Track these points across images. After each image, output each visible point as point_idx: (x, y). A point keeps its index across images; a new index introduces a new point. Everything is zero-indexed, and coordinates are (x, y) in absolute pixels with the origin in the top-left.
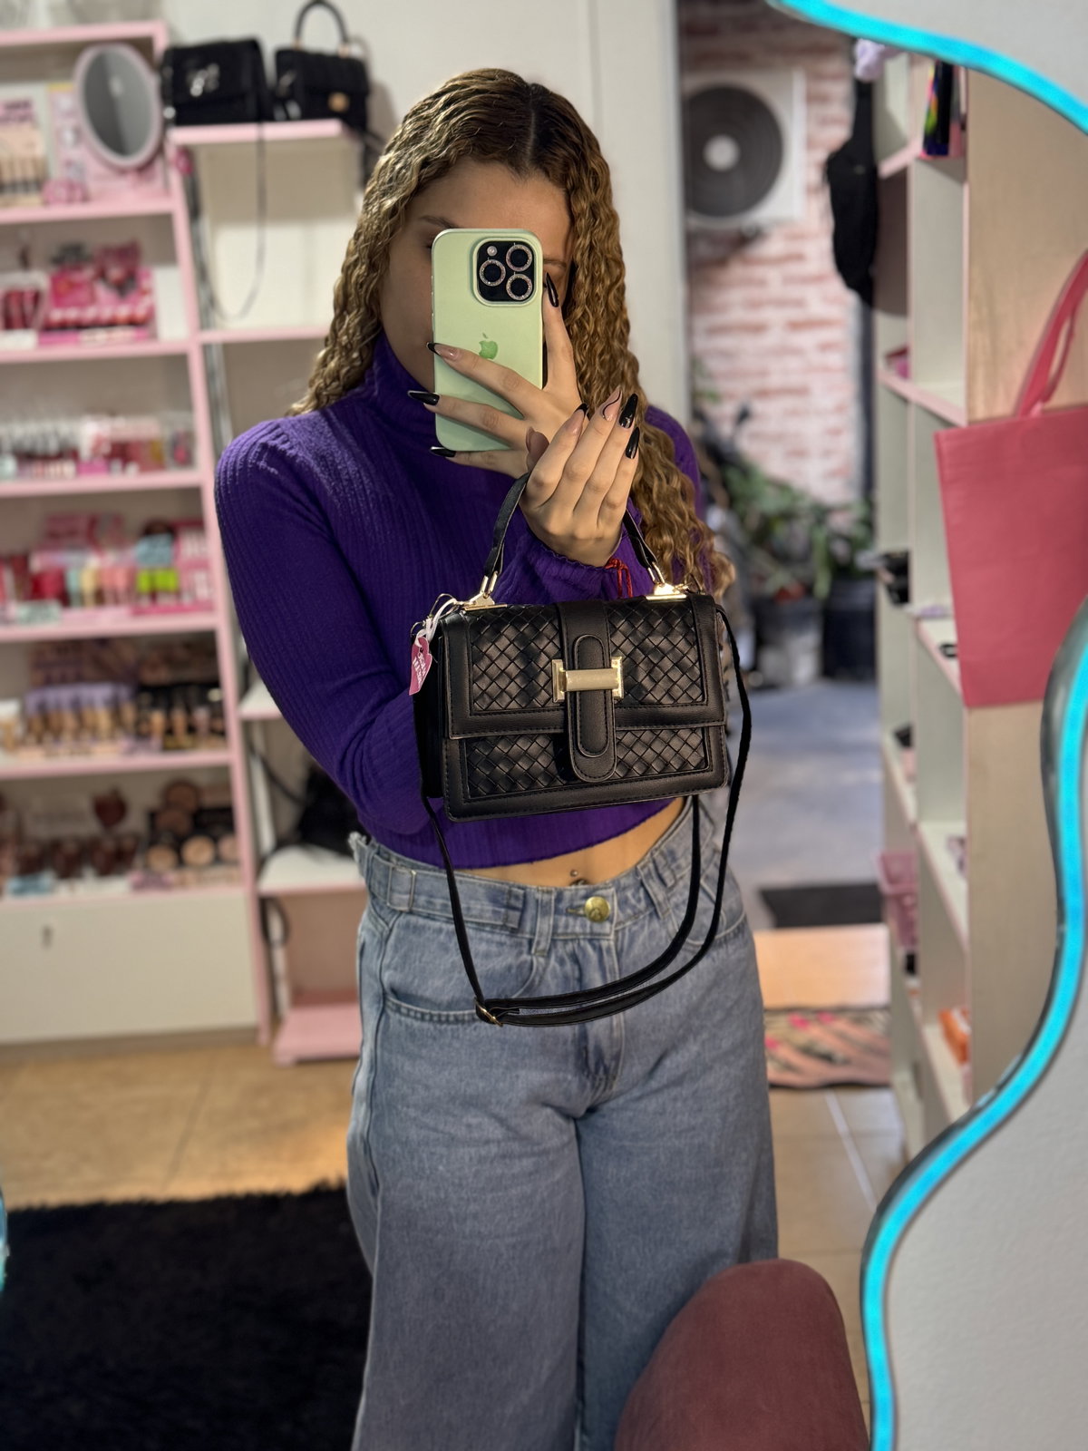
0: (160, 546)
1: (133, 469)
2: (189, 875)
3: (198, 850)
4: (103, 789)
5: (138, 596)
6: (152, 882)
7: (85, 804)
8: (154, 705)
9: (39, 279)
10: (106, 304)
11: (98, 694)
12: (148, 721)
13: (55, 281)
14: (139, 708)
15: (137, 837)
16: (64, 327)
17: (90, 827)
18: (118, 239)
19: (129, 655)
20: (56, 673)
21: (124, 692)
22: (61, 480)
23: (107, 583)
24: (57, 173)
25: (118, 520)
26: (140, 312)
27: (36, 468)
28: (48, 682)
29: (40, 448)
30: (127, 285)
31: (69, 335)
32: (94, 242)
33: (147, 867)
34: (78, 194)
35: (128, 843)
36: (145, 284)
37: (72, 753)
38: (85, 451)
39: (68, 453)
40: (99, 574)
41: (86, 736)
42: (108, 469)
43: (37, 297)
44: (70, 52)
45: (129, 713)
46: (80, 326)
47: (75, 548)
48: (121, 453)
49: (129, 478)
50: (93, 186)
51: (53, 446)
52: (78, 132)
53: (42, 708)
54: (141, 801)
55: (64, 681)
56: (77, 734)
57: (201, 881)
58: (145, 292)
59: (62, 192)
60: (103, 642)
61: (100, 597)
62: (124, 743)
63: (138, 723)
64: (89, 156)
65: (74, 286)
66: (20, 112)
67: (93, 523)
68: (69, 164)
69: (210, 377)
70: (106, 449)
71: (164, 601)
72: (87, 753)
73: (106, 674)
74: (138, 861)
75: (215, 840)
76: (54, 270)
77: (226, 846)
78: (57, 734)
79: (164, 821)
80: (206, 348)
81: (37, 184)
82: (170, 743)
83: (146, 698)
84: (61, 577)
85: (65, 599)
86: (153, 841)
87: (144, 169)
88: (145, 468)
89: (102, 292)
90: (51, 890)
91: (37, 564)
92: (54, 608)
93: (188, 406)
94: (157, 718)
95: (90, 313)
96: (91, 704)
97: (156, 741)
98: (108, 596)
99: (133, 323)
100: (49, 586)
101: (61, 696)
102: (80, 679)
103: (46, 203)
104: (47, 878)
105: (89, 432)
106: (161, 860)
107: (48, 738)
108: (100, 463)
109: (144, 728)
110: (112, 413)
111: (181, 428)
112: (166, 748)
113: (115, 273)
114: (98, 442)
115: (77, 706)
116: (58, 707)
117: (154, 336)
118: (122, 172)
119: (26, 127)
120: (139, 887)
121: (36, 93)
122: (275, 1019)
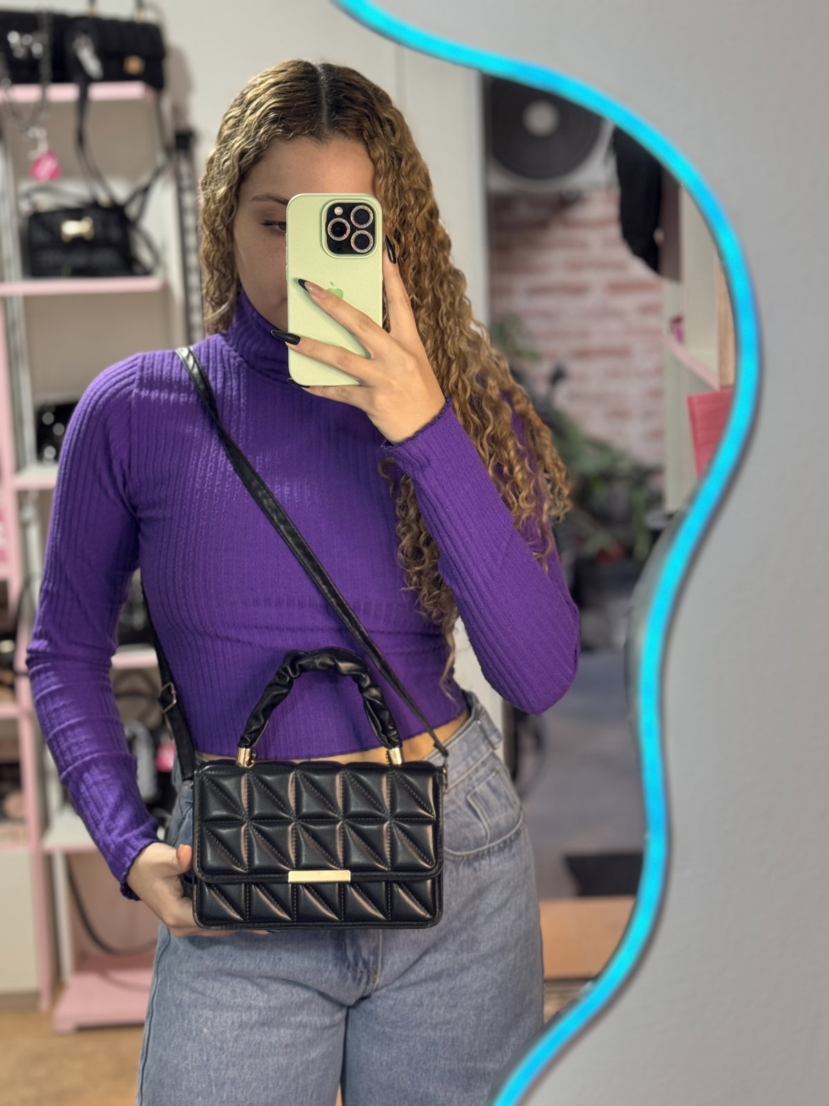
69: (9, 328)
77: (11, 802)
80: (6, 300)
122: (57, 983)
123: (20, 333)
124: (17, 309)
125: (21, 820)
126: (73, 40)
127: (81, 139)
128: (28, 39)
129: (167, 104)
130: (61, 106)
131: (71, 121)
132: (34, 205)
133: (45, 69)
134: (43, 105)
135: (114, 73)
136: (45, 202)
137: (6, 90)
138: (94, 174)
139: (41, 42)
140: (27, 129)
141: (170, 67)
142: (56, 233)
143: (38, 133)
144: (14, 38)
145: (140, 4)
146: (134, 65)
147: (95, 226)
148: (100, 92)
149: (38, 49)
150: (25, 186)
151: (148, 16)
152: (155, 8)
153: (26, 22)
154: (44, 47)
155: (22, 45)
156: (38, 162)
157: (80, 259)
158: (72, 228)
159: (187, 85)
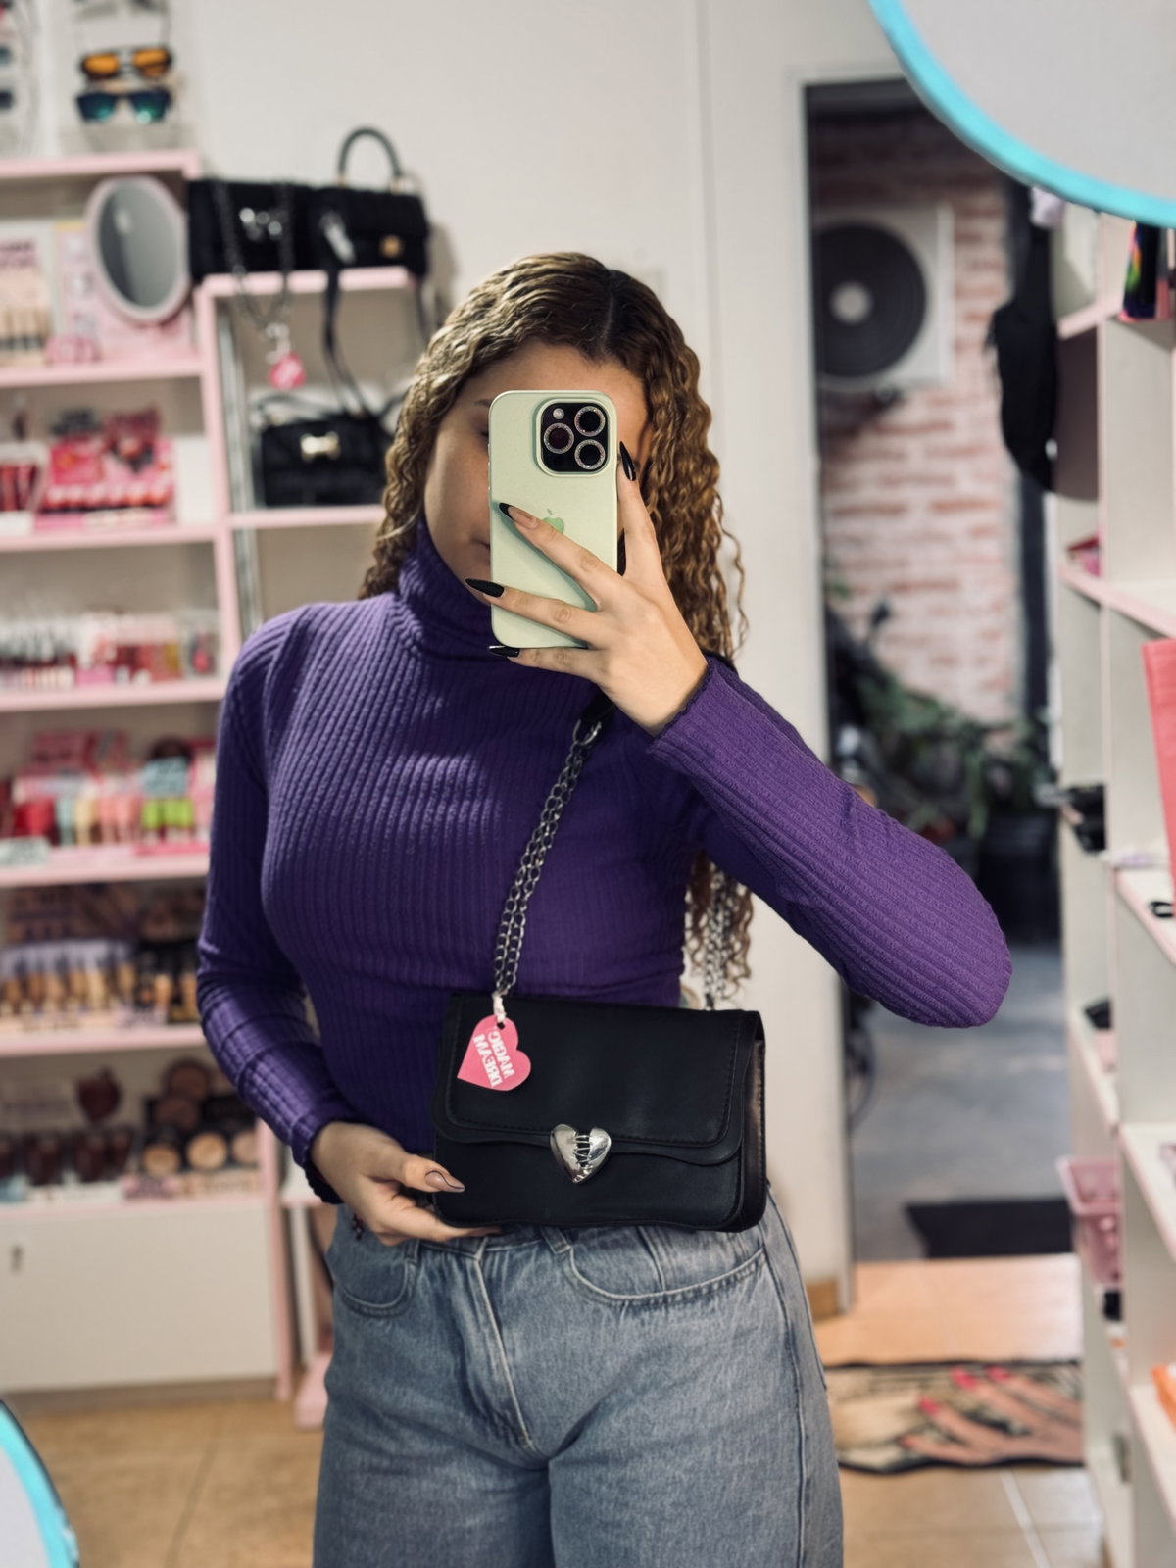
0: (171, 771)
1: (143, 678)
2: (195, 1180)
3: (207, 1150)
4: (90, 1072)
5: (144, 832)
6: (150, 1189)
7: (67, 1090)
8: (158, 968)
9: (36, 451)
10: (116, 481)
11: (90, 954)
12: (151, 987)
13: (55, 455)
14: (139, 971)
15: (129, 1131)
16: (65, 508)
17: (73, 1119)
18: (133, 405)
19: (129, 904)
20: (38, 926)
21: (121, 950)
22: (54, 691)
23: (105, 817)
24: (62, 328)
25: (121, 739)
26: (157, 491)
27: (26, 677)
28: (29, 938)
29: (31, 652)
30: (141, 460)
31: (73, 520)
32: (105, 408)
33: (142, 1170)
34: (88, 352)
35: (120, 1140)
36: (163, 457)
37: (56, 1027)
38: (85, 658)
39: (65, 659)
40: (97, 805)
41: (74, 1005)
42: (114, 679)
43: (34, 473)
44: (82, 186)
45: (127, 977)
46: (84, 508)
47: (67, 773)
48: (129, 658)
49: (140, 689)
50: (106, 343)
51: (47, 651)
52: (89, 280)
53: (21, 971)
54: (138, 1085)
55: (48, 937)
56: (62, 1004)
57: (208, 1188)
58: (163, 468)
59: (69, 350)
60: (98, 889)
61: (96, 834)
62: (121, 1013)
63: (138, 989)
64: (102, 305)
65: (78, 460)
66: (20, 255)
67: (91, 742)
68: (77, 317)
69: (240, 568)
70: (111, 655)
71: (174, 838)
72: (74, 1026)
73: (98, 928)
74: (132, 1164)
75: (228, 1138)
76: (54, 441)
77: (242, 1145)
78: (39, 1002)
79: (164, 1112)
80: (236, 535)
81: (39, 340)
82: (177, 1014)
83: (148, 959)
84: (51, 809)
85: (54, 835)
86: (151, 1140)
87: (167, 323)
88: (157, 677)
89: (113, 468)
90: (24, 1199)
91: (22, 792)
92: (40, 846)
93: (213, 603)
94: (163, 984)
95: (96, 493)
96: (81, 966)
97: (160, 1012)
98: (107, 832)
99: (148, 504)
100: (36, 820)
101: (46, 954)
102: (68, 934)
103: (50, 363)
104: (19, 1185)
105: (91, 634)
106: (160, 1162)
107: (27, 1008)
108: (103, 672)
109: (146, 995)
110: (119, 611)
111: (202, 629)
112: (172, 1021)
113: (129, 444)
114: (101, 648)
115: (63, 968)
116: (41, 969)
117: (173, 520)
118: (141, 326)
119: (27, 274)
120: (132, 1195)
121: (40, 233)
122: (298, 1367)
123: (251, 576)
124: (248, 545)
125: (254, 1166)
126: (319, 217)
127: (329, 339)
128: (266, 217)
129: (429, 294)
130: (307, 297)
131: (317, 314)
132: (267, 418)
133: (286, 254)
134: (285, 297)
135: (369, 257)
136: (281, 414)
137: (240, 279)
138: (345, 379)
139: (280, 220)
140: (263, 325)
141: (434, 248)
142: (296, 449)
143: (278, 330)
144: (248, 216)
145: (398, 173)
146: (392, 246)
147: (341, 443)
148: (354, 280)
149: (275, 229)
150: (257, 394)
151: (405, 187)
152: (414, 178)
153: (261, 195)
154: (284, 226)
155: (258, 225)
156: (276, 367)
157: (323, 482)
158: (312, 446)
159: (451, 270)
